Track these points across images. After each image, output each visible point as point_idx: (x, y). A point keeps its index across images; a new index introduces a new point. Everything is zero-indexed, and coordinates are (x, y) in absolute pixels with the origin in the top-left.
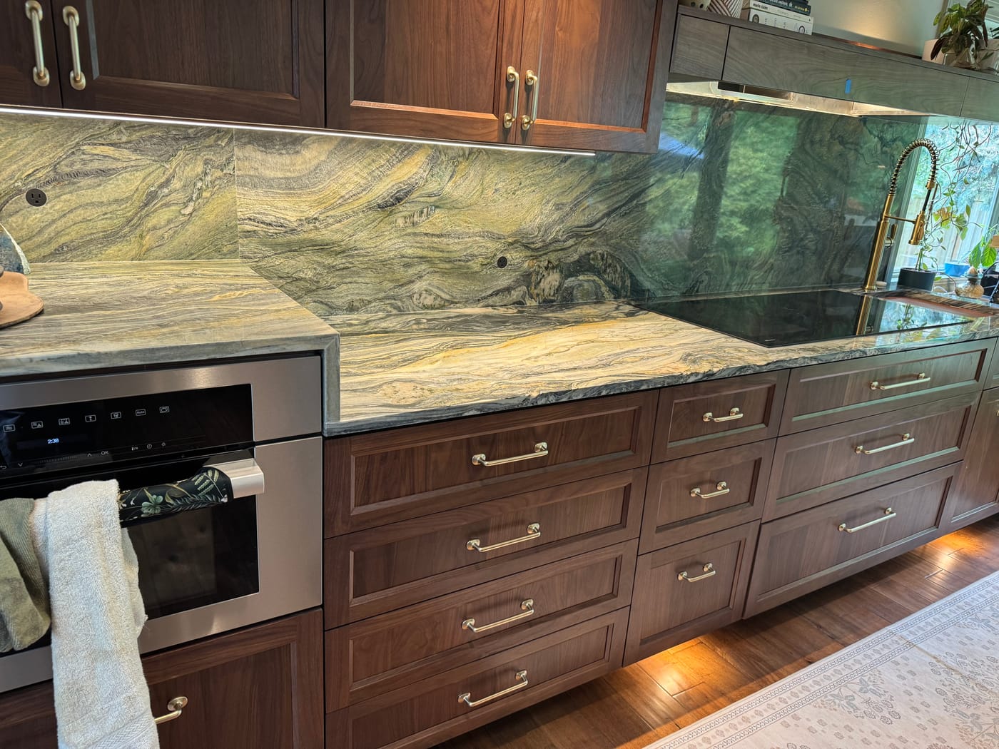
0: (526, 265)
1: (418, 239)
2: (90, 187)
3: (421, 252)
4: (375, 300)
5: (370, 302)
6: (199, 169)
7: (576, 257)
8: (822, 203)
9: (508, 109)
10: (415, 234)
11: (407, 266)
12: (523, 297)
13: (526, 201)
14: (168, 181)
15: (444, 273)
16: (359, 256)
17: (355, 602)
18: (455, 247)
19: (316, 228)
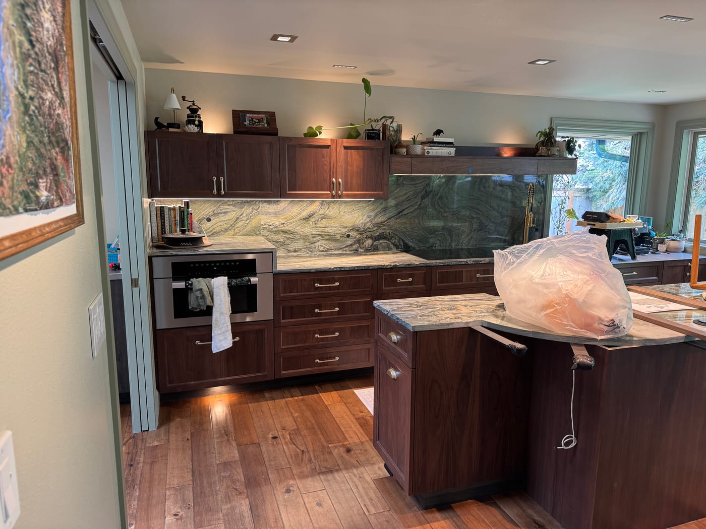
0: (358, 237)
1: (317, 229)
2: (222, 216)
3: (318, 233)
4: (303, 248)
5: (301, 249)
6: (251, 210)
7: (378, 234)
8: (495, 210)
9: (334, 190)
10: (316, 227)
11: (313, 237)
12: (358, 248)
13: (356, 215)
14: (242, 214)
15: (327, 240)
16: (298, 234)
17: (282, 321)
18: (331, 231)
19: (284, 226)
